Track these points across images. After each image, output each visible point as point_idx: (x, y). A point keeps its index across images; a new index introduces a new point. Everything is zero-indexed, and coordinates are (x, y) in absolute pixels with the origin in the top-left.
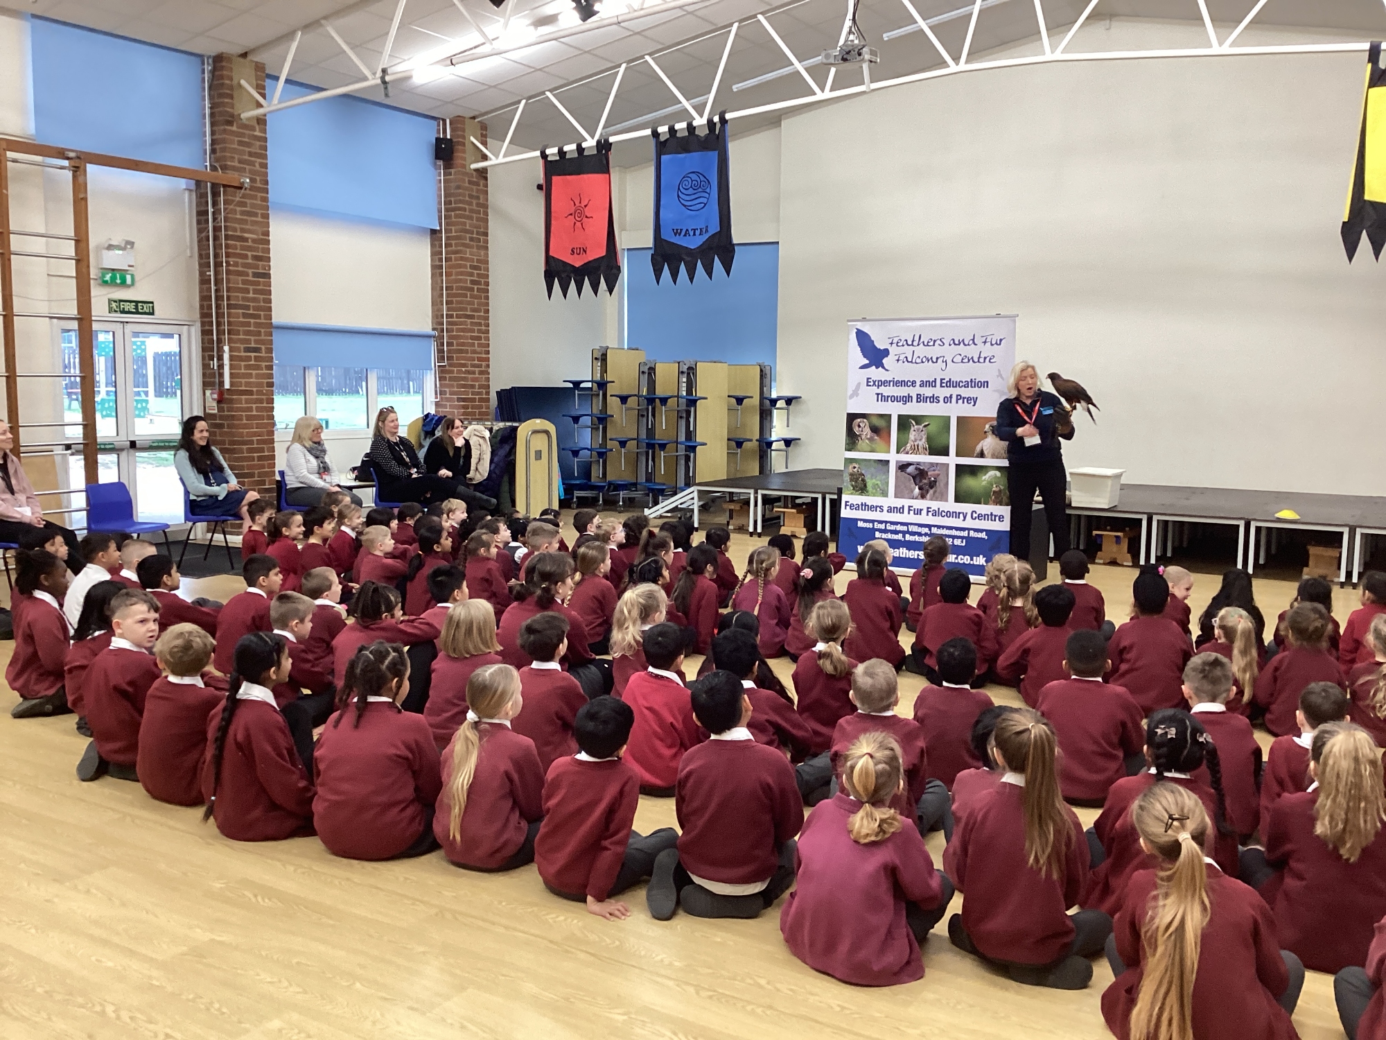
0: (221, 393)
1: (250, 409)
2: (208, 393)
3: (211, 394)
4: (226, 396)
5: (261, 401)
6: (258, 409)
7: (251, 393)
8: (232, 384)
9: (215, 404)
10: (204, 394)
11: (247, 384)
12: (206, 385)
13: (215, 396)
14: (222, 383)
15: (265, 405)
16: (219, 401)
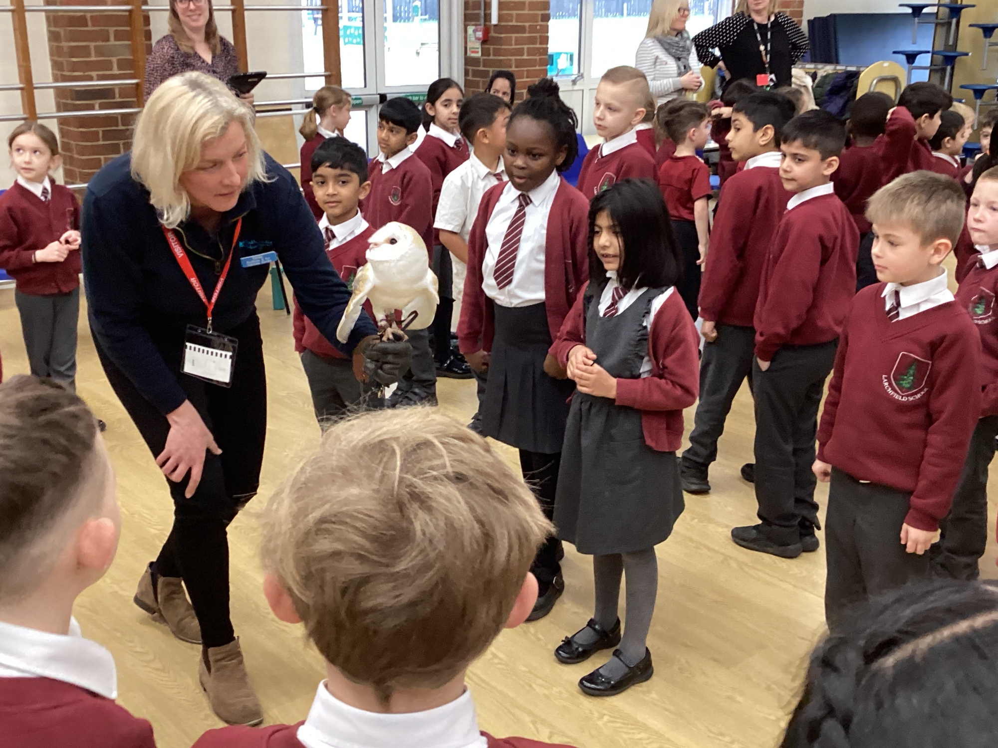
0: (486, 31)
1: (520, 52)
2: (470, 29)
3: (475, 31)
4: (492, 34)
5: (532, 40)
6: (531, 52)
7: (521, 29)
8: (500, 18)
9: (478, 45)
10: (466, 31)
11: (519, 18)
12: (468, 19)
13: (480, 34)
14: (488, 17)
15: (538, 46)
16: (485, 41)
